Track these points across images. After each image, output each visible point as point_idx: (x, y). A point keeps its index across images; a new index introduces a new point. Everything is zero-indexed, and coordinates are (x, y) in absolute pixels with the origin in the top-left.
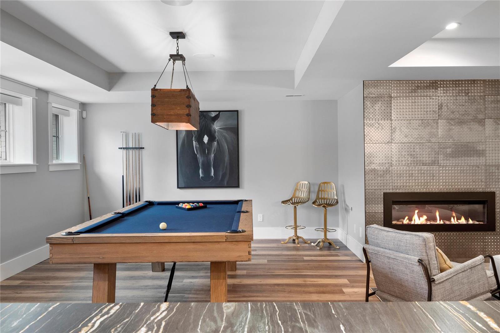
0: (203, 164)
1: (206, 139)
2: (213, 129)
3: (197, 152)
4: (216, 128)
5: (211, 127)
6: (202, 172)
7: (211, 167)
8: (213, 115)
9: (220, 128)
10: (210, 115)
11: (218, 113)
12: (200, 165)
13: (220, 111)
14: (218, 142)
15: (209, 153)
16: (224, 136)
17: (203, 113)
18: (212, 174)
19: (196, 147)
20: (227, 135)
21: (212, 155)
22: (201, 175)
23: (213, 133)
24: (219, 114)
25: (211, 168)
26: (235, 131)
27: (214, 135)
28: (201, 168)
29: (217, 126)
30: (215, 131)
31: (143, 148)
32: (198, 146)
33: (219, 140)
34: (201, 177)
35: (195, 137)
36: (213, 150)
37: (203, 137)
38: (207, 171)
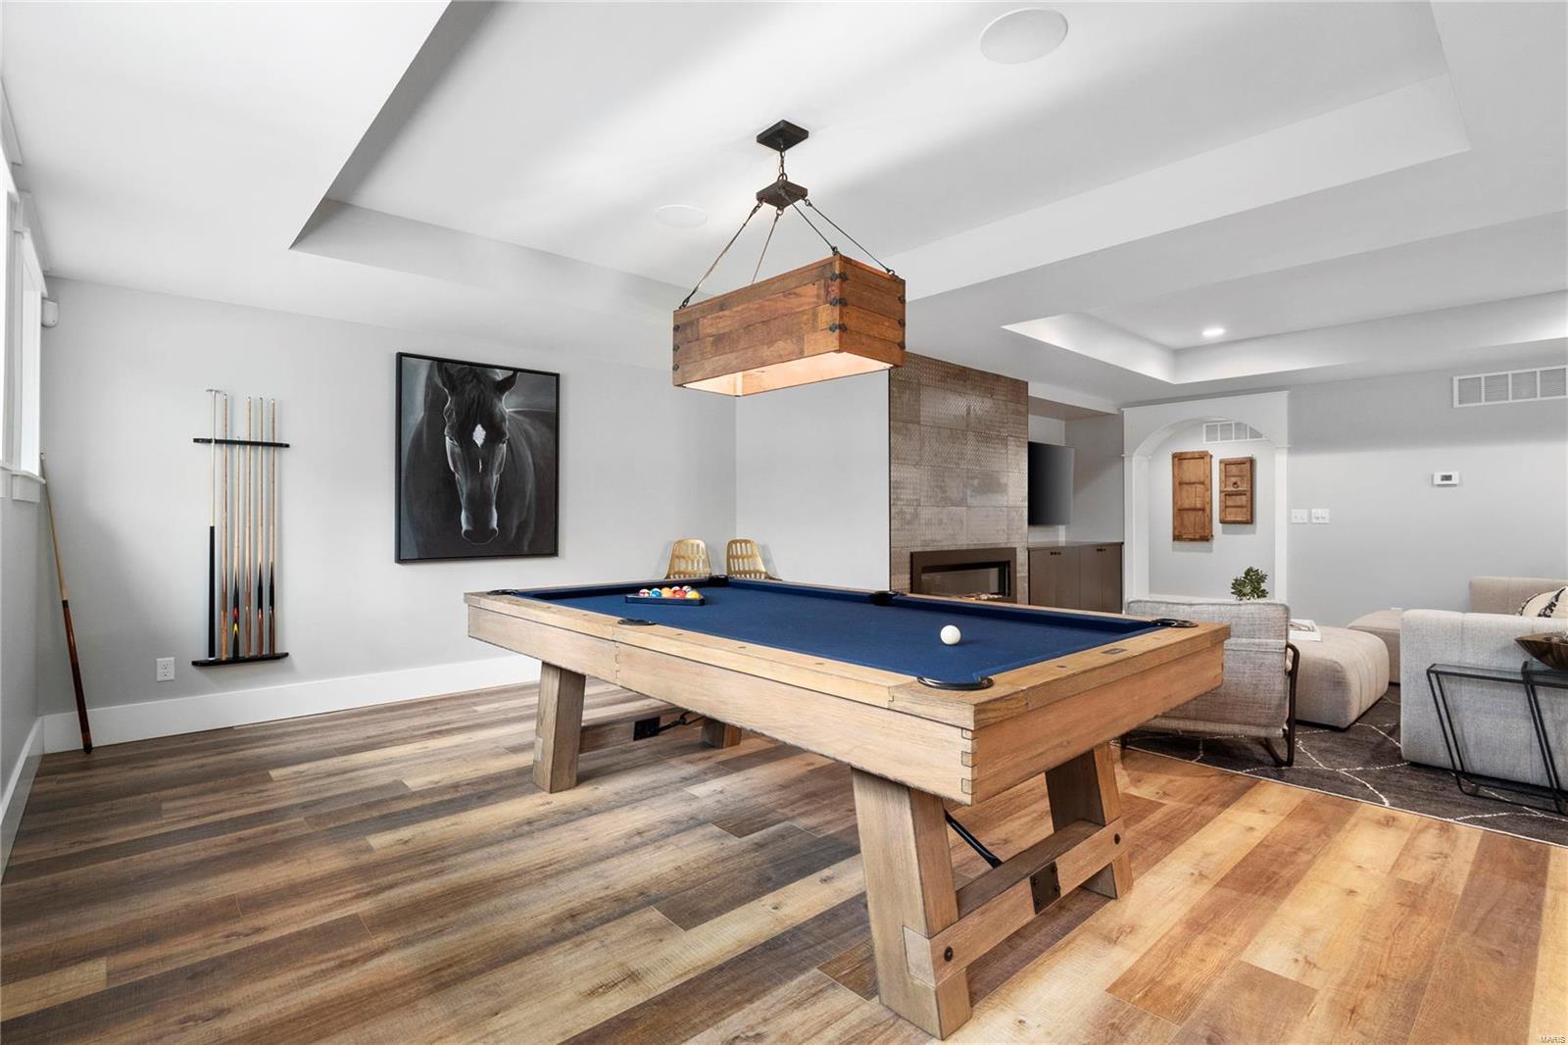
0: (471, 498)
1: (479, 435)
2: (497, 410)
3: (455, 467)
4: (507, 411)
5: (493, 406)
6: (467, 518)
7: (491, 505)
8: (500, 376)
9: (516, 412)
10: (491, 374)
11: (511, 373)
12: (463, 501)
13: (516, 370)
14: (509, 446)
15: (487, 470)
16: (526, 432)
17: (474, 367)
18: (494, 524)
19: (452, 454)
20: (531, 430)
21: (495, 477)
22: (465, 527)
23: (498, 420)
24: (514, 375)
25: (491, 511)
26: (550, 421)
27: (501, 426)
28: (466, 509)
29: (507, 406)
30: (503, 419)
31: (287, 446)
32: (457, 450)
33: (512, 441)
34: (466, 531)
35: (451, 428)
36: (497, 464)
37: (473, 430)
38: (479, 518)
